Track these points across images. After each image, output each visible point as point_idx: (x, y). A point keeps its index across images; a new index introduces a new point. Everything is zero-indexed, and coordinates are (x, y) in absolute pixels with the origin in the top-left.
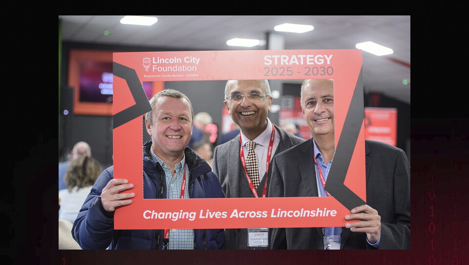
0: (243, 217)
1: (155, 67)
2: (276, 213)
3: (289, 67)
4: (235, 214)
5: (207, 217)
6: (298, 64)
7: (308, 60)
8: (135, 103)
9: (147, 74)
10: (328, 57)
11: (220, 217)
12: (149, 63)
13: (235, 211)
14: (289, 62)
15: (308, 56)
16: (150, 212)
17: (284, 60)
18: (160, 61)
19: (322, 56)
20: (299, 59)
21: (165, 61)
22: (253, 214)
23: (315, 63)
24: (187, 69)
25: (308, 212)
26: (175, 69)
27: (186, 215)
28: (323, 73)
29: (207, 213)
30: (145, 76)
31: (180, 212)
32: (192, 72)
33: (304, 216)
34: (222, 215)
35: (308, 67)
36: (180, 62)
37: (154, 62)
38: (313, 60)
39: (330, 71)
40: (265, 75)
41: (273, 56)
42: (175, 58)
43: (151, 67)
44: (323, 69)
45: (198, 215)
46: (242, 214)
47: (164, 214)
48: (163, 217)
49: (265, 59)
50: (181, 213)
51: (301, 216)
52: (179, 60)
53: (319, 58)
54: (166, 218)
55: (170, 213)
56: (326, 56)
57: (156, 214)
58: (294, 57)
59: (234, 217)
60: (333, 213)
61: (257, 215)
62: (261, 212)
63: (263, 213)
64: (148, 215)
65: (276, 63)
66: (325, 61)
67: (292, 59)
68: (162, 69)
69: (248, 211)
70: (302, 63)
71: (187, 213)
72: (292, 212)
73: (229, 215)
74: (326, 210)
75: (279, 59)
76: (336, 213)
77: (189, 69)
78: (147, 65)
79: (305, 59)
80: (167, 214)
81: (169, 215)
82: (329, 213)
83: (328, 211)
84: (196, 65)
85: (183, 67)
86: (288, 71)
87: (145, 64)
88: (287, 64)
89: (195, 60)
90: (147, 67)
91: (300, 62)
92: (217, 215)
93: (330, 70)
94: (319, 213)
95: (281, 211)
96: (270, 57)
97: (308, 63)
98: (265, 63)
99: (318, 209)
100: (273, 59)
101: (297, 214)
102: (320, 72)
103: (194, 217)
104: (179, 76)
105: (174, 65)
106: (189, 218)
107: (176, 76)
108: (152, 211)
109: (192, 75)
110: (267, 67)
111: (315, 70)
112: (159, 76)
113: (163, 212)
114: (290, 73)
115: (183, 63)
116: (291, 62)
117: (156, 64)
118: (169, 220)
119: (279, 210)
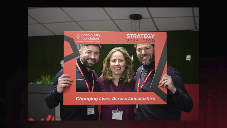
0: (117, 100)
1: (82, 38)
2: (130, 99)
3: (137, 39)
4: (114, 99)
5: (102, 100)
6: (140, 38)
7: (145, 36)
8: (73, 53)
9: (78, 40)
11: (107, 100)
13: (114, 97)
15: (145, 35)
16: (79, 98)
17: (135, 36)
18: (84, 35)
19: (150, 35)
21: (86, 35)
22: (121, 99)
23: (147, 37)
24: (95, 39)
25: (144, 98)
26: (90, 39)
28: (151, 42)
29: (103, 98)
30: (77, 41)
31: (91, 98)
32: (97, 40)
33: (142, 100)
34: (108, 99)
35: (144, 39)
37: (81, 36)
38: (146, 36)
40: (127, 42)
41: (130, 34)
42: (90, 34)
43: (80, 38)
44: (150, 40)
45: (99, 99)
46: (117, 99)
48: (84, 100)
49: (127, 35)
51: (141, 100)
52: (92, 35)
53: (149, 35)
56: (152, 35)
57: (81, 98)
58: (139, 35)
59: (113, 100)
60: (154, 99)
61: (123, 99)
63: (125, 98)
64: (78, 99)
65: (131, 37)
66: (152, 37)
68: (85, 39)
69: (119, 97)
70: (142, 37)
71: (94, 98)
72: (137, 98)
73: (111, 99)
74: (151, 98)
75: (133, 36)
76: (155, 99)
77: (96, 39)
78: (78, 37)
80: (86, 98)
83: (152, 98)
84: (99, 37)
87: (77, 36)
89: (98, 35)
90: (78, 38)
92: (106, 99)
93: (153, 40)
94: (148, 99)
98: (127, 37)
99: (148, 97)
101: (139, 99)
102: (149, 41)
103: (97, 100)
104: (92, 41)
105: (89, 37)
106: (95, 100)
107: (90, 42)
108: (80, 97)
109: (97, 41)
110: (128, 39)
111: (147, 41)
112: (83, 41)
113: (84, 98)
114: (137, 41)
115: (93, 36)
116: (138, 37)
117: (82, 36)
118: (87, 101)
119: (132, 97)
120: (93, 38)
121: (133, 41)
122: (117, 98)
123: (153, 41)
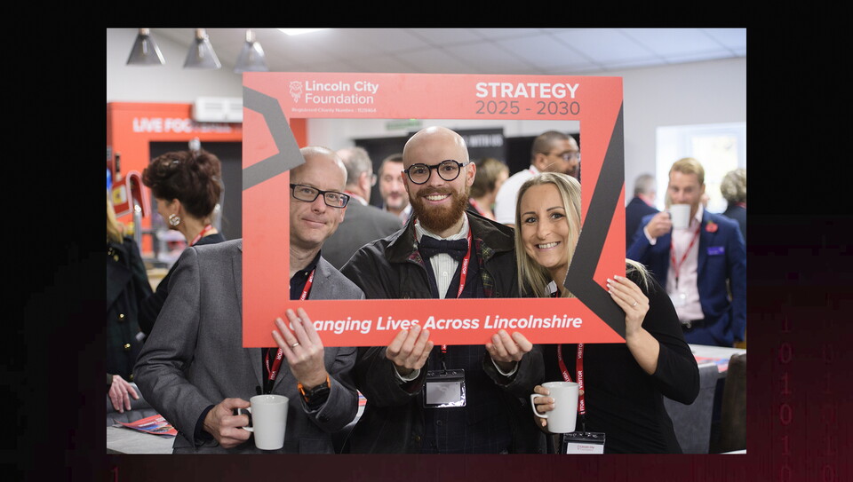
0: (443, 328)
1: (309, 96)
2: (491, 323)
3: (513, 101)
4: (430, 323)
5: (388, 328)
6: (526, 96)
7: (542, 91)
8: (277, 152)
9: (297, 106)
10: (572, 87)
12: (299, 91)
13: (431, 319)
14: (513, 93)
15: (542, 85)
17: (507, 91)
18: (316, 87)
19: (563, 86)
20: (529, 89)
21: (324, 87)
22: (457, 324)
23: (552, 96)
24: (358, 100)
25: (540, 320)
26: (340, 100)
27: (356, 325)
28: (564, 111)
29: (389, 322)
30: (294, 110)
31: (346, 320)
32: (365, 106)
33: (534, 326)
35: (542, 102)
36: (349, 89)
37: (307, 89)
38: (549, 90)
39: (575, 108)
40: (478, 112)
41: (490, 84)
42: (341, 83)
43: (303, 97)
44: (564, 105)
45: (374, 325)
46: (442, 324)
47: (321, 323)
49: (478, 87)
50: (348, 322)
51: (529, 327)
52: (346, 87)
53: (559, 88)
54: (325, 329)
55: (332, 322)
56: (568, 85)
58: (521, 85)
60: (577, 322)
61: (463, 325)
62: (469, 321)
63: (473, 322)
65: (494, 95)
66: (568, 92)
67: (518, 89)
68: (321, 99)
69: (450, 319)
70: (533, 95)
71: (358, 322)
72: (516, 320)
74: (567, 318)
75: (499, 89)
76: (581, 322)
77: (362, 100)
78: (297, 92)
79: (538, 89)
80: (327, 323)
81: (329, 325)
82: (571, 322)
83: (569, 320)
84: (373, 96)
85: (353, 97)
86: (512, 107)
87: (293, 91)
88: (511, 96)
89: (371, 88)
90: (297, 97)
91: (529, 93)
92: (404, 324)
93: (575, 106)
94: (557, 322)
95: (499, 319)
96: (485, 85)
97: (542, 96)
98: (478, 95)
99: (555, 316)
100: (489, 89)
101: (523, 323)
102: (560, 109)
103: (368, 329)
104: (346, 110)
105: (338, 93)
106: (361, 329)
107: (342, 111)
109: (366, 110)
110: (480, 101)
111: (553, 107)
112: (315, 110)
113: (320, 320)
114: (515, 110)
115: (353, 92)
116: (517, 94)
117: (310, 92)
118: (329, 333)
119: (497, 317)
120: (350, 96)
121: (498, 111)
122: (443, 321)
123: (575, 110)
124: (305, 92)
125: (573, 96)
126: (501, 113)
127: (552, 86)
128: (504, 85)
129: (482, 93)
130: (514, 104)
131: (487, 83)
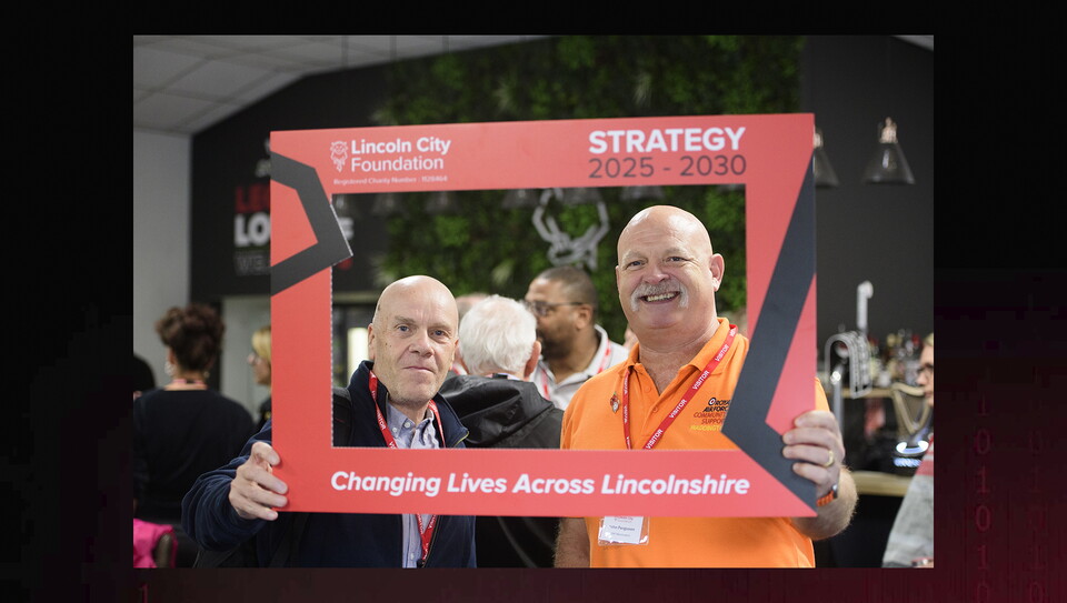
0: (541, 491)
1: (356, 162)
2: (612, 485)
3: (645, 158)
4: (523, 484)
5: (463, 490)
6: (664, 149)
7: (689, 140)
8: (315, 241)
9: (341, 176)
10: (735, 131)
11: (490, 491)
12: (343, 155)
13: (524, 478)
14: (644, 145)
15: (689, 132)
17: (635, 142)
18: (367, 148)
20: (668, 139)
21: (376, 148)
22: (562, 486)
23: (704, 148)
24: (423, 165)
25: (685, 482)
26: (397, 165)
27: (419, 484)
28: (722, 170)
29: (464, 482)
30: (336, 182)
31: (406, 477)
32: (432, 172)
33: (677, 491)
34: (496, 486)
35: (688, 157)
37: (354, 151)
38: (698, 139)
40: (592, 176)
41: (610, 133)
42: (399, 141)
43: (348, 163)
44: (722, 161)
45: (444, 485)
46: (539, 486)
47: (373, 480)
48: (372, 488)
49: (593, 138)
50: (409, 480)
51: (670, 491)
52: (406, 147)
53: (714, 135)
54: (378, 488)
55: (387, 480)
56: (729, 131)
57: (358, 479)
58: (656, 133)
59: (522, 492)
60: (742, 486)
61: (570, 487)
62: (580, 482)
63: (585, 484)
64: (341, 481)
65: (616, 149)
66: (728, 141)
67: (652, 139)
68: (372, 166)
69: (551, 478)
70: (675, 147)
71: (422, 480)
73: (510, 485)
74: (725, 480)
75: (623, 140)
76: (747, 485)
77: (428, 164)
78: (340, 157)
79: (681, 138)
80: (381, 480)
81: (384, 483)
82: (733, 486)
83: (730, 482)
84: (442, 157)
85: (415, 160)
86: (642, 166)
87: (335, 155)
88: (640, 149)
89: (440, 146)
90: (340, 163)
91: (669, 146)
92: (486, 485)
93: (738, 162)
94: (710, 486)
95: (623, 480)
97: (689, 148)
98: (593, 150)
100: (609, 140)
101: (659, 487)
102: (716, 167)
103: (436, 489)
104: (407, 180)
105: (395, 156)
106: (426, 490)
107: (401, 180)
108: (349, 474)
109: (433, 179)
110: (595, 159)
111: (704, 164)
112: (365, 181)
113: (372, 476)
114: (645, 170)
115: (415, 153)
116: (651, 146)
117: (358, 156)
118: (383, 494)
119: (621, 476)
120: (412, 159)
121: (623, 171)
122: (542, 481)
123: (738, 167)
124: (351, 156)
125: (735, 146)
126: (626, 175)
127: (704, 131)
128: (630, 133)
129: (598, 147)
130: (645, 162)
131: (606, 131)
